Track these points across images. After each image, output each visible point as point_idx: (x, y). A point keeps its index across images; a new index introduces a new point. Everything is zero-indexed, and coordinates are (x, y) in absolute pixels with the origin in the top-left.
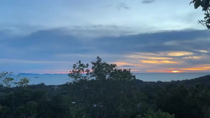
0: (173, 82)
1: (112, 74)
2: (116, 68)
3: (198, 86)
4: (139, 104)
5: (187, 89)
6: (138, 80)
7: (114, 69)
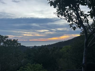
0: (42, 46)
1: (5, 43)
2: (8, 38)
3: (54, 48)
4: (23, 60)
5: (49, 50)
6: (23, 46)
7: (7, 39)
